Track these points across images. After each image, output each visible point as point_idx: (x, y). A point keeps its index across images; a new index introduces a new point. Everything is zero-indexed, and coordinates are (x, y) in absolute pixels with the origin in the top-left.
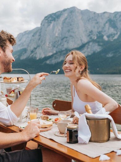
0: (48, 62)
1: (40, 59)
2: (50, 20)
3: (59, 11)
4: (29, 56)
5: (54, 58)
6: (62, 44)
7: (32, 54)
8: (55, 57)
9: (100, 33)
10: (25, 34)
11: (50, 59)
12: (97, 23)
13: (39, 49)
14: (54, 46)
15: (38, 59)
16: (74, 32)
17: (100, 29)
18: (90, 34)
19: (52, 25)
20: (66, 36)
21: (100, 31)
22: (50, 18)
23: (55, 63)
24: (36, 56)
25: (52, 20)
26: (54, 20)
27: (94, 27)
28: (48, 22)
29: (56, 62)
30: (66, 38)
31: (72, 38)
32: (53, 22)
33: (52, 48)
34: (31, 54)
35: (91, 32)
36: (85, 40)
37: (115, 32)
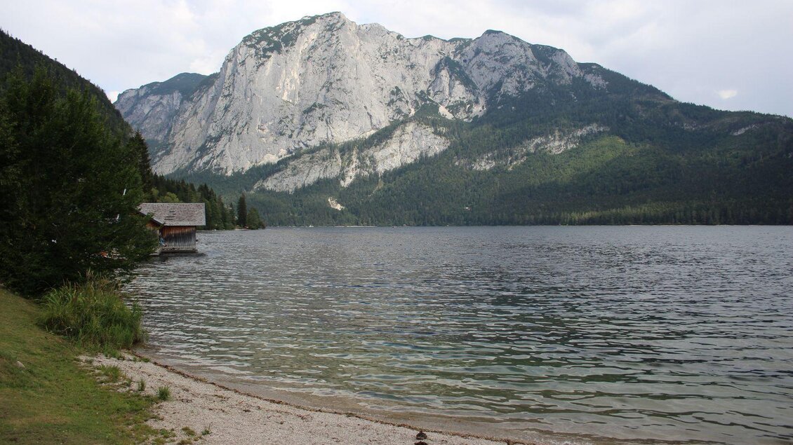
0: (270, 184)
1: (238, 175)
2: (265, 50)
3: (290, 24)
4: (191, 166)
5: (289, 171)
6: (308, 127)
7: (206, 158)
8: (294, 168)
9: (422, 96)
10: (146, 95)
11: (277, 175)
12: (412, 67)
13: (230, 140)
14: (282, 134)
15: (229, 173)
16: (344, 91)
17: (423, 87)
18: (394, 98)
19: (269, 64)
20: (321, 101)
21: (422, 92)
22: (264, 44)
23: (296, 190)
24: (223, 165)
25: (271, 50)
26: (277, 48)
27: (404, 78)
28: (257, 54)
29: (300, 185)
30: (321, 107)
31: (341, 109)
32: (274, 55)
33: (271, 139)
34: (201, 157)
35: (397, 91)
36: (383, 117)
37: (472, 98)
